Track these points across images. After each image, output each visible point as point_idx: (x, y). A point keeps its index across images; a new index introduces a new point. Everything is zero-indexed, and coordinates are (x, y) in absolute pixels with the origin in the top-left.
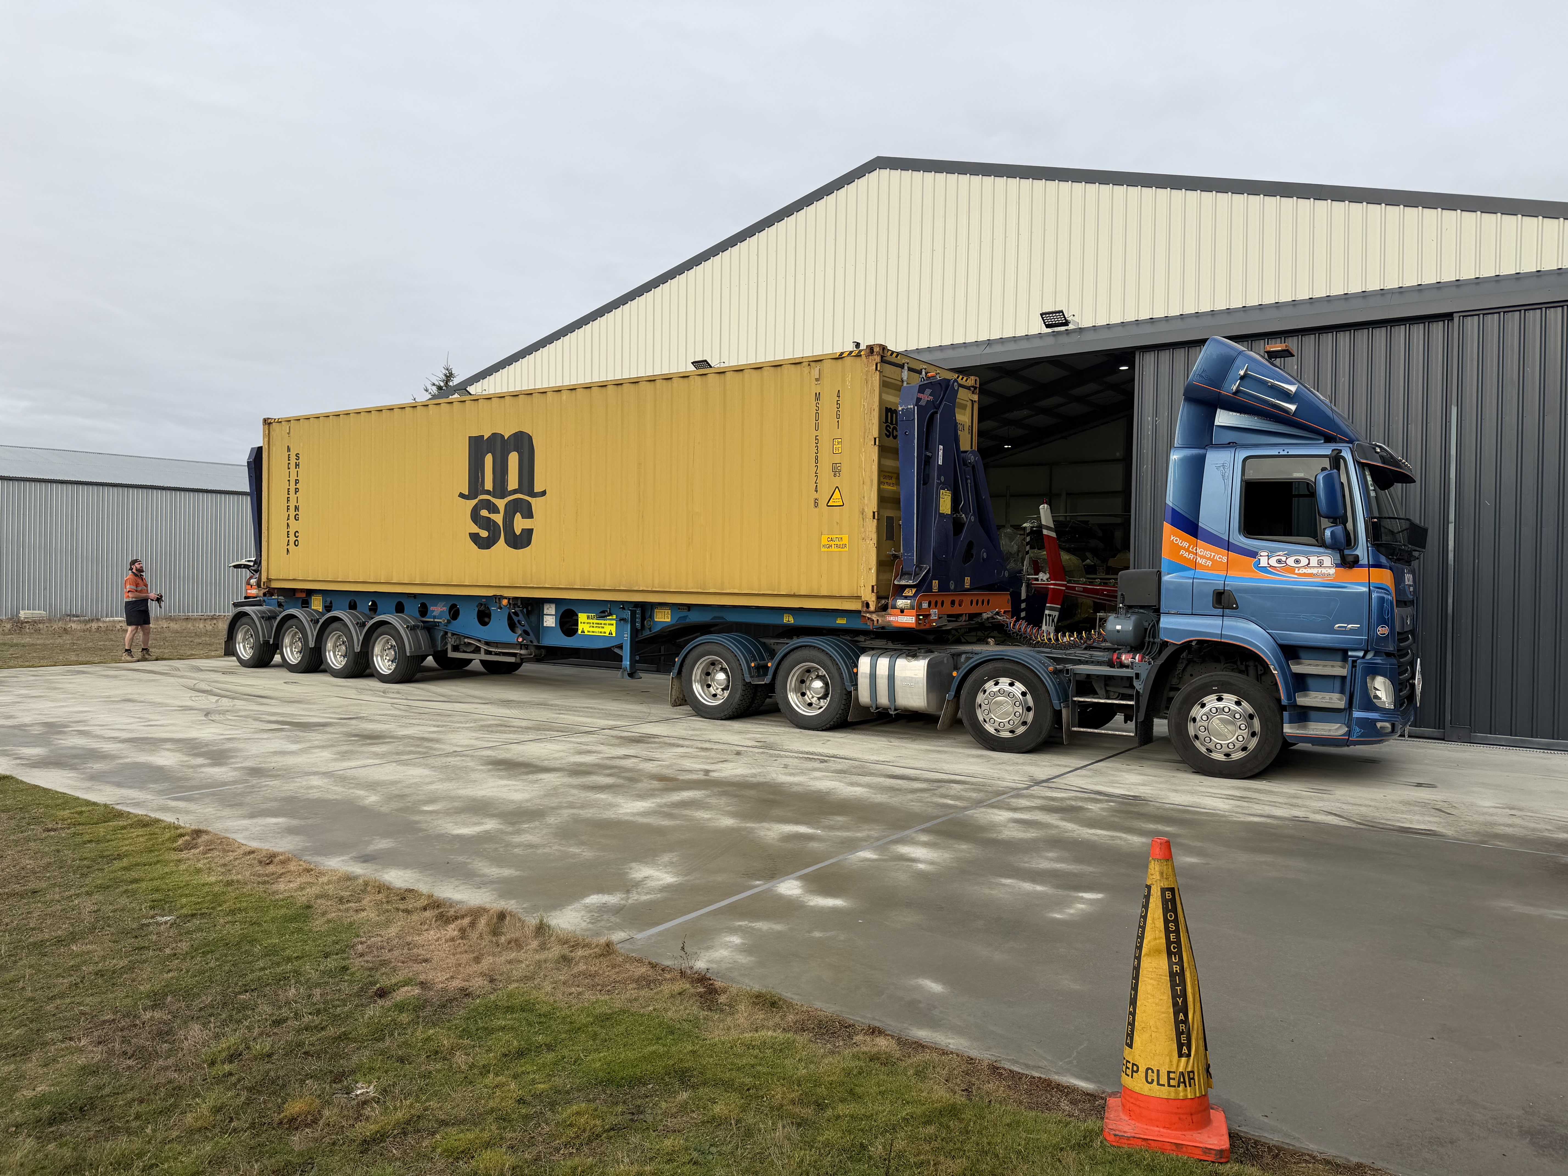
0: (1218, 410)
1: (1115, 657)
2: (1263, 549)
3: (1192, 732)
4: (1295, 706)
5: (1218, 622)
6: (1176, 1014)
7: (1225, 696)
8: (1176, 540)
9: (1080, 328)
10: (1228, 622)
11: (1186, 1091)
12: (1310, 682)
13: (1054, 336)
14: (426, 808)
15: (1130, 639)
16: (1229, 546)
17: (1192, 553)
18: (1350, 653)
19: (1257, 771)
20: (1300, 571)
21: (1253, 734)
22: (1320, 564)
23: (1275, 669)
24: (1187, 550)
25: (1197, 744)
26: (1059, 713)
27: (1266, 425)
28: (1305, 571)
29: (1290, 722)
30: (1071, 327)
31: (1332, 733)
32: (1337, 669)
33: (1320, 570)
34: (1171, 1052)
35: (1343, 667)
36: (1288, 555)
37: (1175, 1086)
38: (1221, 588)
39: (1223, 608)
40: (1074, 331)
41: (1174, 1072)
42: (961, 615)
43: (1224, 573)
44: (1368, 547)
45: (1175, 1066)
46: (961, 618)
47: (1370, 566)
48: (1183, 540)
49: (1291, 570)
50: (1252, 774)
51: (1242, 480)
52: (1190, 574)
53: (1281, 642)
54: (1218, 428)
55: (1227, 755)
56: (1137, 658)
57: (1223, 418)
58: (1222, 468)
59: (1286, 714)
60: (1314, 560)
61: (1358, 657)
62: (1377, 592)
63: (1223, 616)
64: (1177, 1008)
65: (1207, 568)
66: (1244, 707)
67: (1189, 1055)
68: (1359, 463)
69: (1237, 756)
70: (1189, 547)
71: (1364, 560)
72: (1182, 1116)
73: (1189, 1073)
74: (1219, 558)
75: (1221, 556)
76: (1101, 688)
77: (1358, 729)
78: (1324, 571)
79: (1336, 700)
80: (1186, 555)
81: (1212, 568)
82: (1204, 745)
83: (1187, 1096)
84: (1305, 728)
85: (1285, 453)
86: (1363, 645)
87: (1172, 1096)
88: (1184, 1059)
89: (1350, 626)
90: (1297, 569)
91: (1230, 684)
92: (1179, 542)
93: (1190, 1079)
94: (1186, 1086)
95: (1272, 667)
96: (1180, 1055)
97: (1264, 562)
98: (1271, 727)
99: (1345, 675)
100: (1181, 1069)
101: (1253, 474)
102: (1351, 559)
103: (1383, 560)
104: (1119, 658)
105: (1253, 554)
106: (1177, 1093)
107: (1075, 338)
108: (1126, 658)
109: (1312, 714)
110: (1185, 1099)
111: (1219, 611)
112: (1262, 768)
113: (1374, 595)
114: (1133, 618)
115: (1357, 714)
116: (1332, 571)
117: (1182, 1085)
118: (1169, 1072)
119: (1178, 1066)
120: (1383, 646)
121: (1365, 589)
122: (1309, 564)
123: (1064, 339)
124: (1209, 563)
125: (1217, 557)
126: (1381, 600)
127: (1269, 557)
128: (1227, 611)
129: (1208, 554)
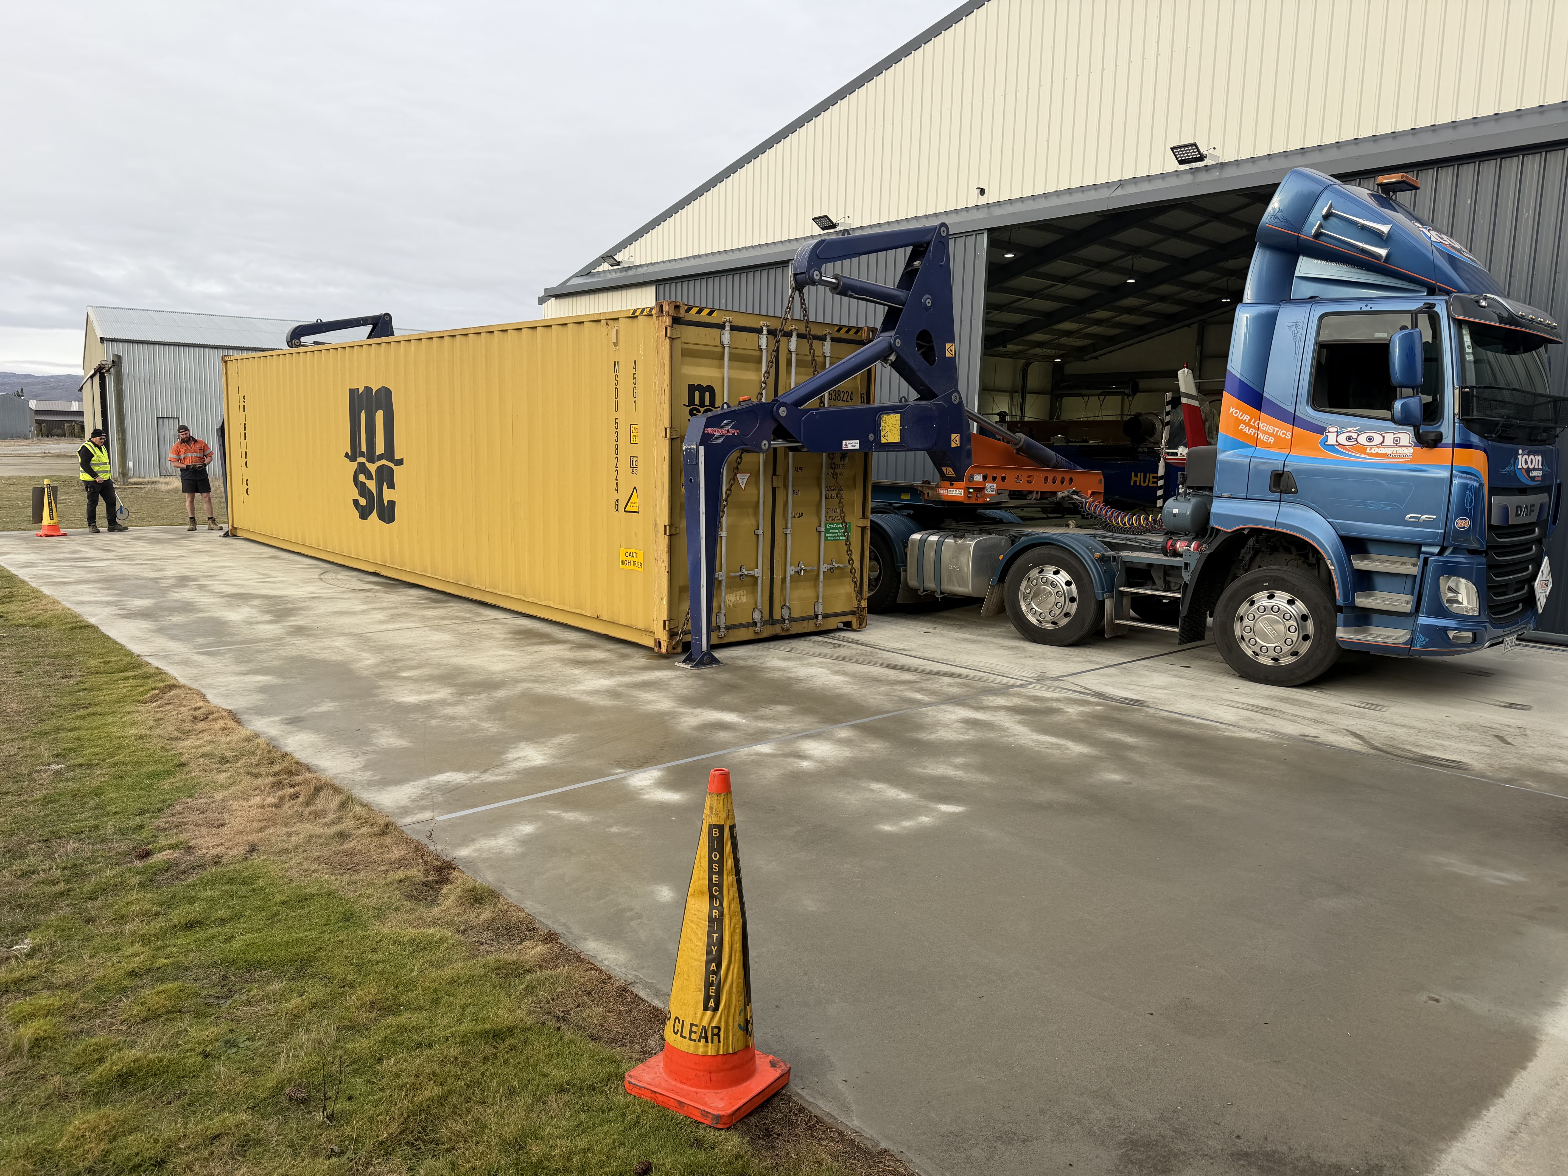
0: (1301, 257)
1: (1170, 542)
2: (1332, 424)
3: (1238, 631)
4: (1354, 608)
5: (1273, 508)
6: (708, 963)
7: (1278, 593)
8: (1236, 413)
9: (1221, 164)
10: (1286, 508)
11: (707, 1046)
12: (1378, 581)
13: (1192, 173)
14: (404, 674)
15: (1187, 523)
16: (1294, 420)
17: (1254, 427)
18: (1423, 549)
19: (1307, 679)
20: (1372, 451)
21: (1306, 638)
22: (1397, 442)
23: (1333, 564)
24: (1247, 424)
25: (1243, 646)
26: (1101, 604)
27: (1351, 275)
28: (1377, 450)
29: (1345, 626)
30: (1207, 162)
31: (1392, 641)
32: (1408, 567)
33: (1395, 450)
34: (697, 1003)
35: (1415, 565)
36: (1360, 432)
37: (695, 1041)
38: (1280, 468)
39: (1281, 492)
40: (1214, 166)
41: (696, 1026)
42: (1031, 492)
43: (1286, 452)
44: (1454, 423)
45: (698, 1019)
46: (1030, 496)
47: (1454, 446)
48: (1244, 412)
49: (1362, 449)
50: (1302, 682)
51: (1316, 342)
52: (1248, 451)
53: (1342, 533)
54: (1299, 280)
55: (1275, 659)
56: (1192, 546)
57: (1306, 266)
58: (1294, 328)
59: (1340, 616)
60: (1389, 438)
61: (1432, 554)
62: (1461, 477)
63: (1280, 501)
64: (711, 957)
65: (1268, 445)
66: (1297, 607)
67: (716, 1009)
68: (1455, 320)
69: (1286, 661)
70: (1250, 421)
71: (1448, 439)
72: (698, 1072)
73: (713, 1028)
74: (1283, 434)
75: (1284, 431)
76: (1160, 578)
77: (1422, 638)
78: (1400, 450)
79: (1402, 602)
80: (1246, 430)
81: (1275, 445)
82: (1250, 648)
83: (707, 1052)
84: (1365, 632)
85: (1368, 309)
86: (1439, 540)
87: (692, 1050)
88: (709, 1013)
89: (1424, 517)
90: (1369, 448)
91: (1283, 580)
92: (1239, 414)
93: (713, 1035)
94: (707, 1042)
95: (1329, 562)
96: (706, 1008)
97: (1332, 440)
98: (1326, 630)
99: (1415, 573)
100: (705, 1023)
101: (1330, 335)
102: (1432, 437)
103: (1475, 439)
104: (1173, 545)
105: (1321, 430)
106: (696, 1048)
107: (1216, 174)
108: (1180, 546)
109: (1375, 618)
110: (705, 1056)
111: (1276, 496)
112: (1313, 676)
113: (1456, 482)
114: (1194, 500)
115: (1423, 620)
116: (1409, 451)
117: (703, 1040)
118: (692, 1025)
119: (701, 1019)
120: (1461, 542)
121: (1446, 474)
122: (1383, 442)
123: (1203, 177)
124: (1272, 440)
125: (1280, 433)
126: (1465, 487)
127: (1338, 434)
128: (1284, 496)
129: (1270, 429)
